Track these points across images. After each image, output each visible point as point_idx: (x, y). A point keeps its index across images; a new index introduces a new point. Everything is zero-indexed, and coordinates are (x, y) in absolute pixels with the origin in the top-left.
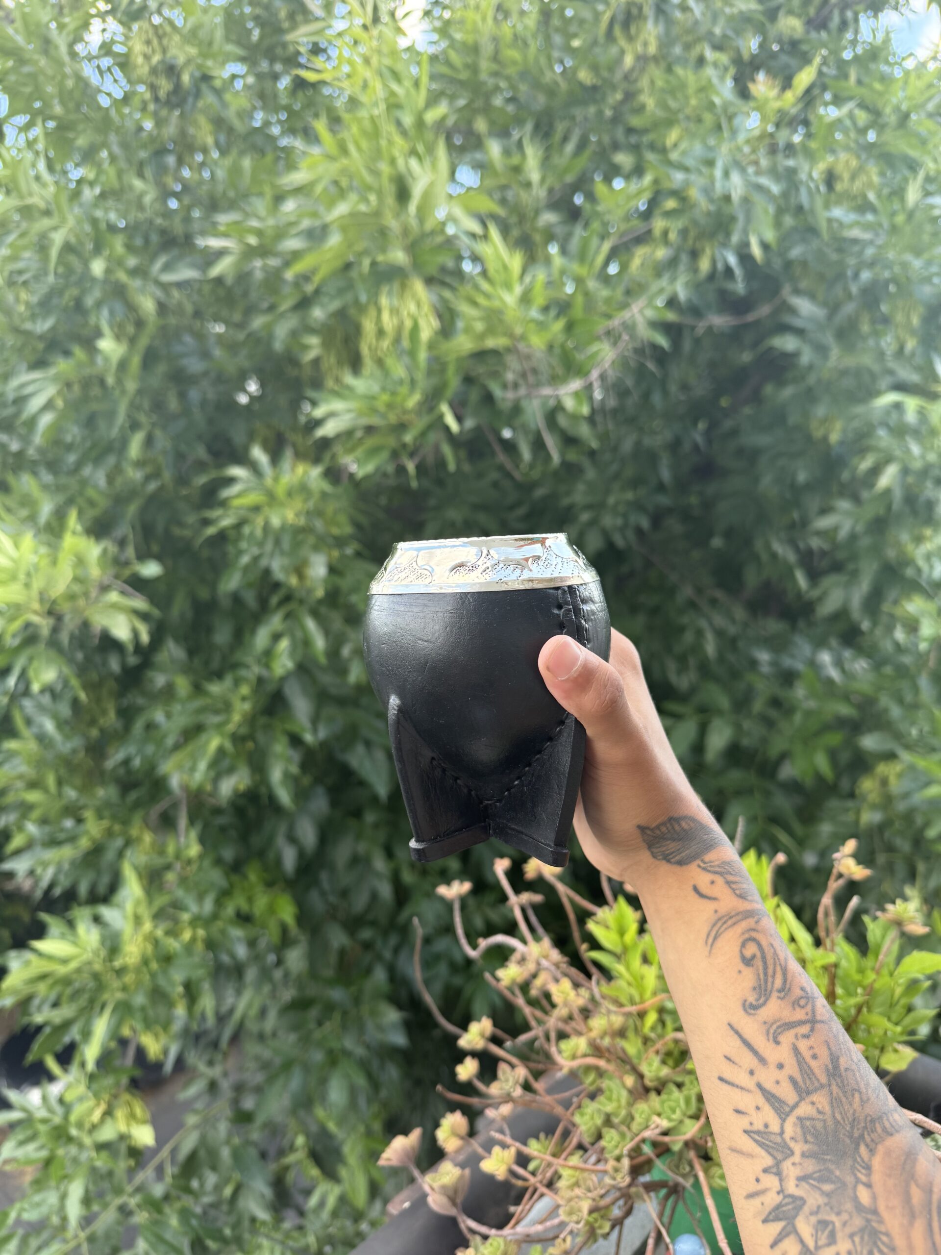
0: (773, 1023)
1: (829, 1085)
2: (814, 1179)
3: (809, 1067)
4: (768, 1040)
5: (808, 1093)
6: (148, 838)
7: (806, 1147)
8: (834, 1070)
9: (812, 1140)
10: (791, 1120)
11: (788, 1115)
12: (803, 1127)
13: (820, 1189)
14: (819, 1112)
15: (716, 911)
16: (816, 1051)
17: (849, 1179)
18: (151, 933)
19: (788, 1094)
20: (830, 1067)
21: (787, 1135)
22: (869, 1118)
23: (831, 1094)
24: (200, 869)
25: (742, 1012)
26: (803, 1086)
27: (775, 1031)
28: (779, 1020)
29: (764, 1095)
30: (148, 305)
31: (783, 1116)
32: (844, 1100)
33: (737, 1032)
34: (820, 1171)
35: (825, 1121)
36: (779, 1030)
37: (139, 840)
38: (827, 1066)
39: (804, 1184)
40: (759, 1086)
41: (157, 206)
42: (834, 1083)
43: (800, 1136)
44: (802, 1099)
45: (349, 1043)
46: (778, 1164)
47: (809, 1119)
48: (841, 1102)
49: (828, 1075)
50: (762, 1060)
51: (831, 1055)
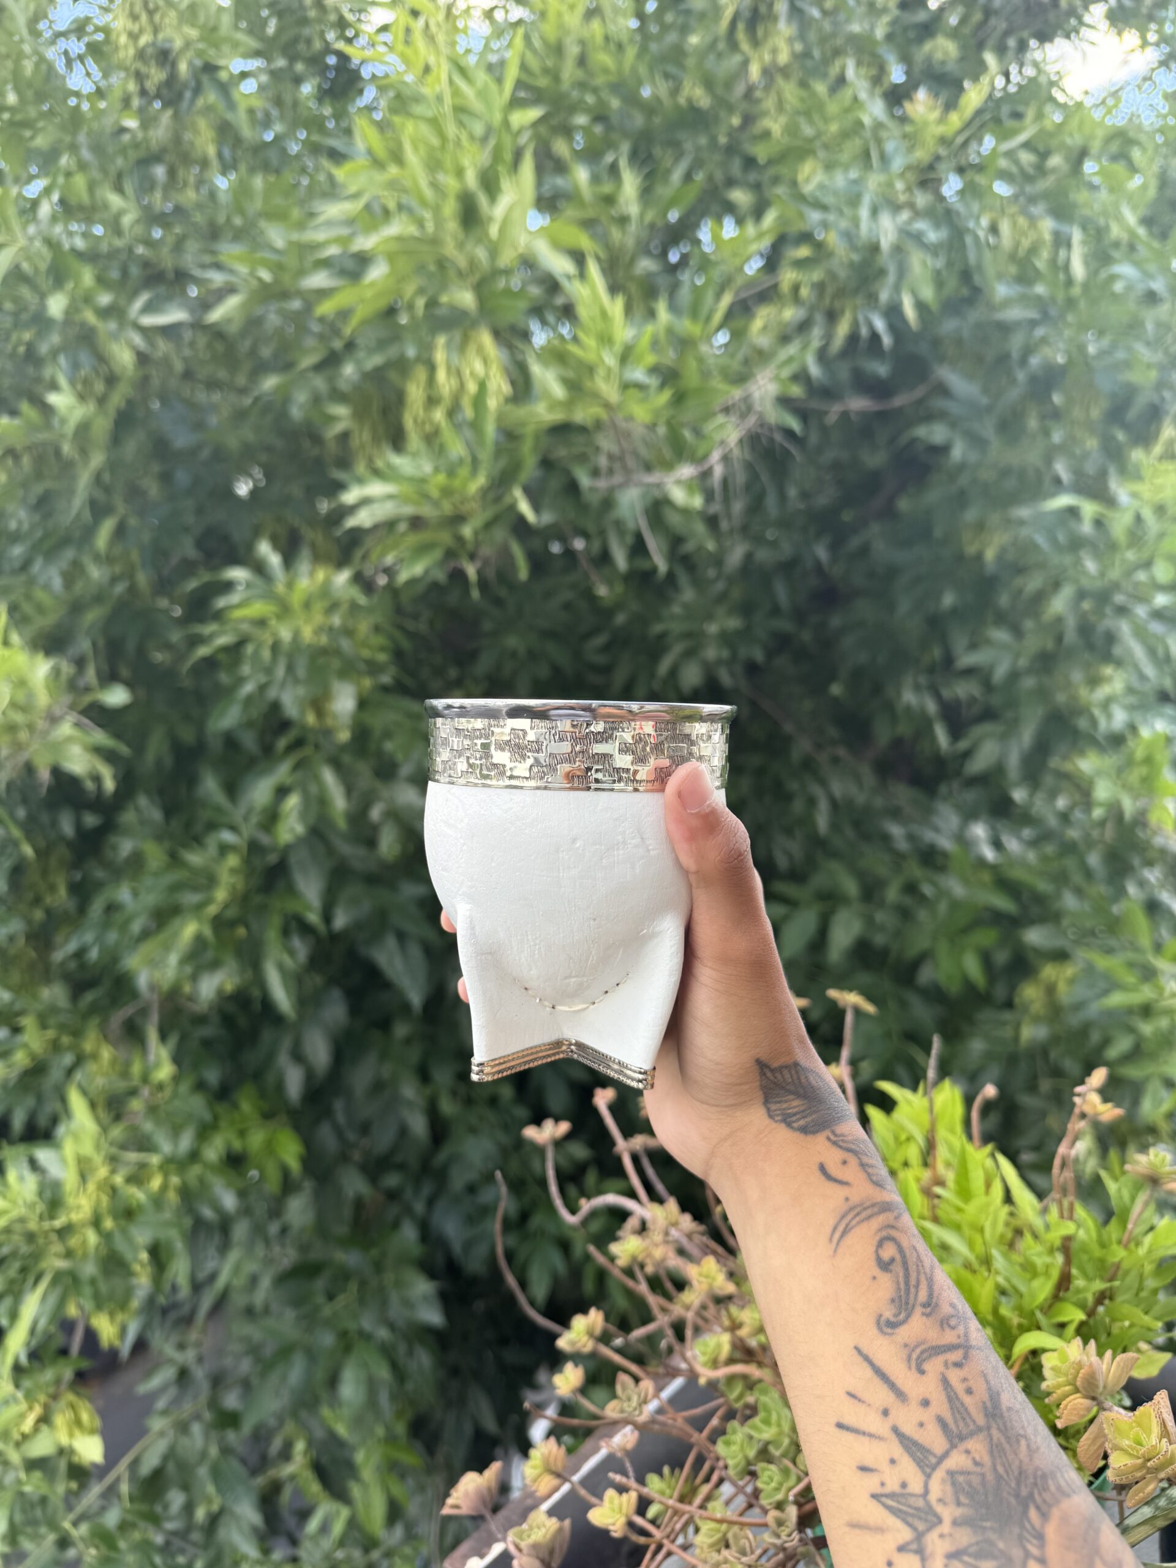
0: (916, 1347)
1: (989, 1428)
2: (969, 1555)
3: (963, 1406)
4: (910, 1368)
5: (962, 1438)
6: (106, 1053)
7: (959, 1512)
8: (994, 1411)
9: (967, 1502)
10: (939, 1475)
11: (934, 1468)
12: (954, 1484)
14: (976, 1463)
15: (847, 1200)
16: (971, 1383)
17: (1017, 1554)
18: (106, 1179)
19: (934, 1440)
20: (989, 1404)
21: (933, 1497)
22: (1039, 1473)
23: (991, 1439)
24: (175, 1095)
25: (875, 1332)
26: (955, 1429)
27: (919, 1357)
28: (922, 1343)
29: (901, 1443)
30: (123, 357)
31: (928, 1470)
33: (866, 1359)
34: (977, 1544)
35: (983, 1475)
36: (925, 1355)
37: (95, 1056)
38: (984, 1402)
40: (895, 1430)
41: (139, 230)
42: (994, 1425)
43: (950, 1497)
44: (953, 1446)
45: (367, 1322)
46: (919, 1536)
47: (962, 1473)
48: (1003, 1450)
49: (986, 1415)
50: (900, 1395)
51: (990, 1389)
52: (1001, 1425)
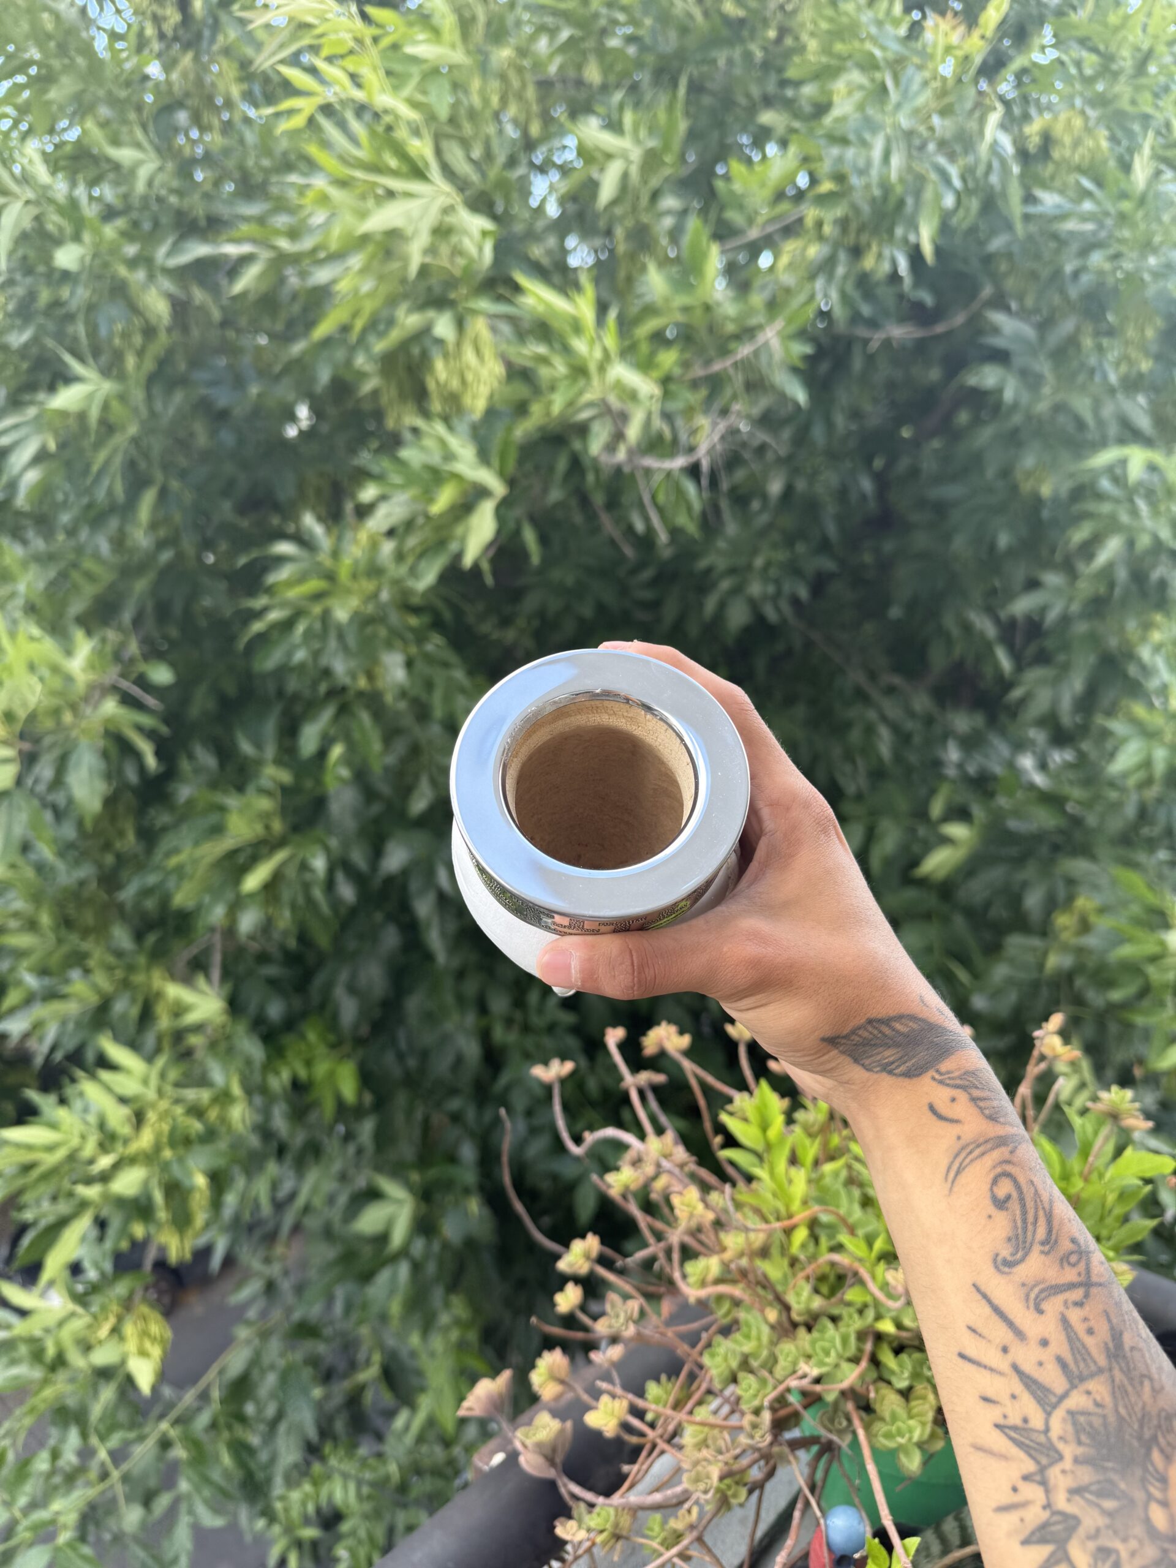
2: (1091, 1493)
3: (1084, 1346)
4: (1028, 1307)
7: (1080, 1450)
9: (1089, 1441)
10: (1059, 1414)
11: (1055, 1406)
12: (1075, 1423)
13: (1098, 1506)
15: (959, 1138)
17: (1139, 1495)
21: (1054, 1434)
22: (1163, 1414)
25: (992, 1270)
26: (1075, 1370)
27: (1037, 1297)
28: (1042, 1282)
31: (1049, 1409)
33: (985, 1296)
34: (1099, 1482)
35: (1104, 1417)
39: (1077, 1498)
42: (1115, 1365)
43: (1070, 1436)
47: (1083, 1413)
48: (1126, 1391)
49: (1108, 1356)
50: (1019, 1333)
52: (1123, 1365)
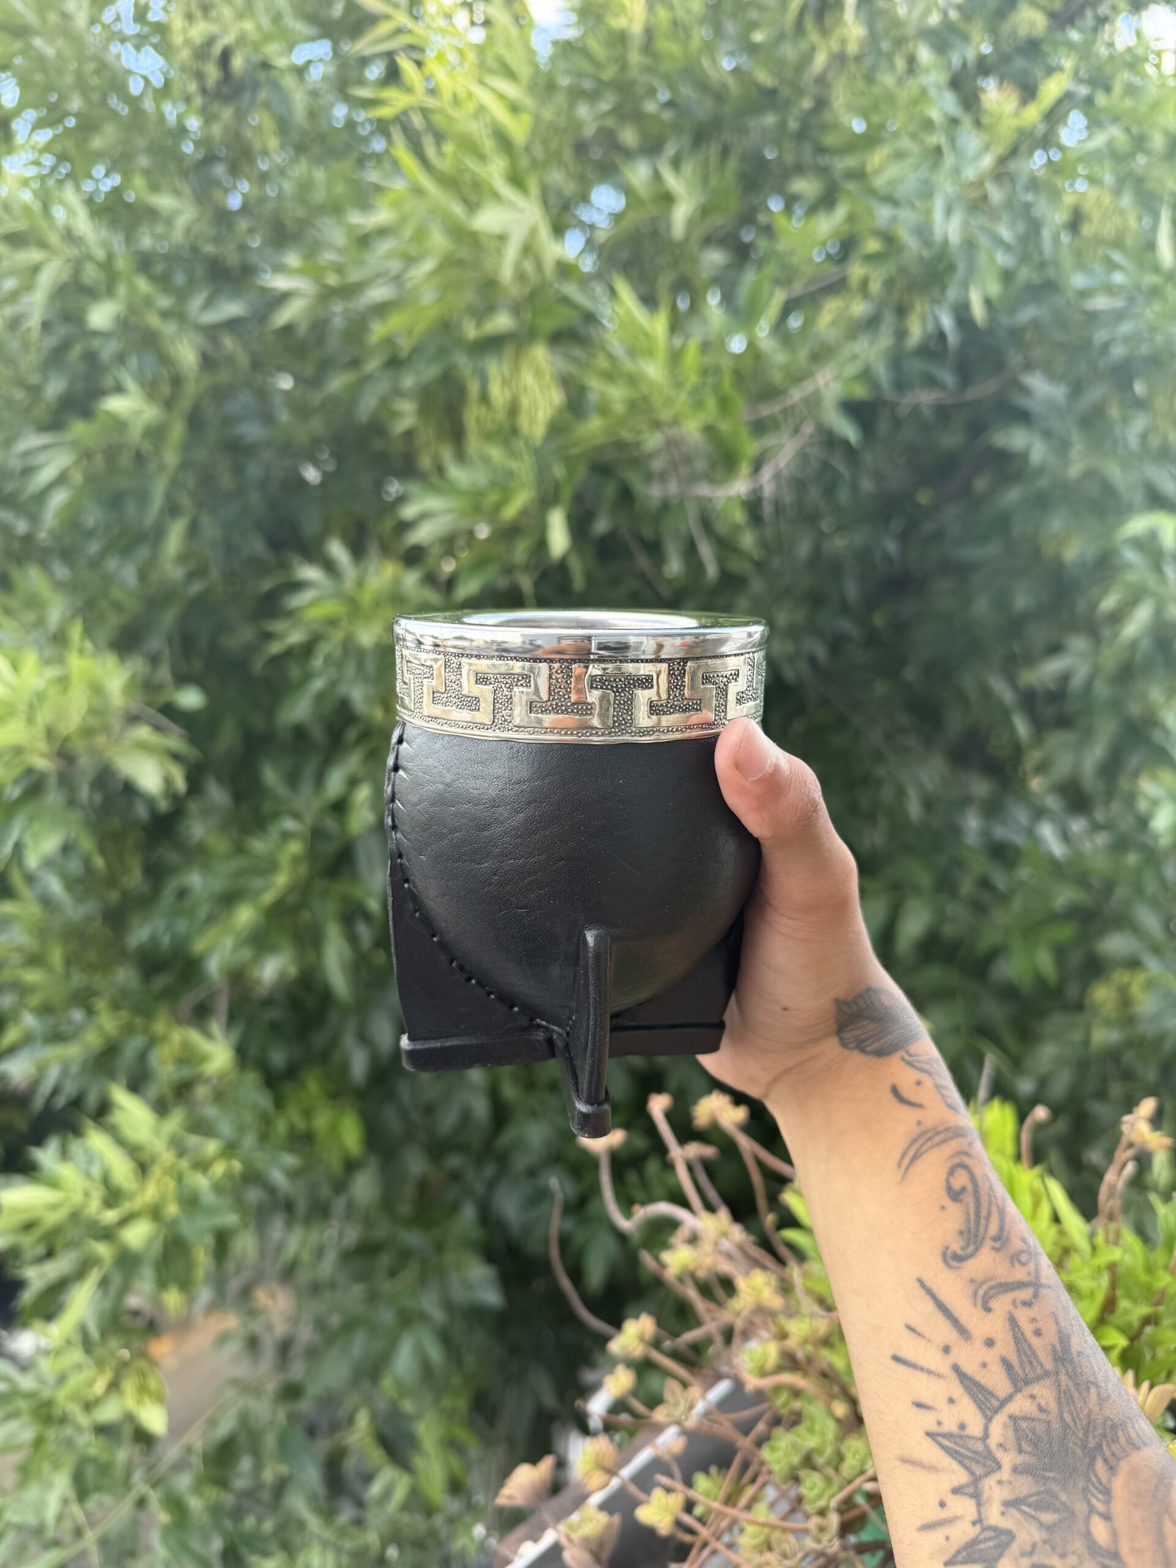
1: (1057, 1373)
2: (1029, 1505)
3: (1030, 1347)
4: (975, 1305)
5: (1027, 1382)
7: (1020, 1459)
8: (1063, 1355)
9: (1030, 1449)
10: (1000, 1419)
11: (996, 1411)
12: (1017, 1430)
13: (1036, 1519)
14: (1041, 1409)
15: (919, 1123)
16: (1040, 1324)
17: (1081, 1508)
19: (997, 1381)
20: (1058, 1347)
21: (993, 1441)
22: (1109, 1423)
23: (1059, 1385)
25: (940, 1264)
26: (1020, 1372)
27: (986, 1294)
28: (990, 1279)
29: (962, 1382)
31: (989, 1414)
32: (1076, 1394)
33: (930, 1292)
34: (1038, 1493)
35: (1048, 1422)
36: (992, 1292)
38: (1054, 1346)
39: (1013, 1511)
40: (956, 1369)
42: (1062, 1370)
43: (1011, 1443)
44: (1017, 1390)
46: (976, 1482)
47: (1026, 1419)
48: (1071, 1397)
49: (1055, 1359)
50: (963, 1332)
51: (1060, 1332)
52: (1070, 1370)
